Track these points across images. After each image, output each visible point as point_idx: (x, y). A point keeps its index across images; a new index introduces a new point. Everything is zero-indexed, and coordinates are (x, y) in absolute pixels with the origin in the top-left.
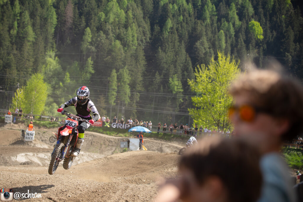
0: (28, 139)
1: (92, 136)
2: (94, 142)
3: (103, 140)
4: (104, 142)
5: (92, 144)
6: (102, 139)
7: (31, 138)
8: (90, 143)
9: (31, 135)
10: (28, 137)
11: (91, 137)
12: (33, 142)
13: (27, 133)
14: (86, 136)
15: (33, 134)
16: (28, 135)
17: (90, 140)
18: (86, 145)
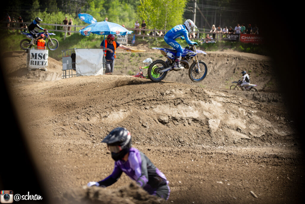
0: (36, 64)
1: (238, 59)
2: (238, 68)
3: (253, 65)
4: (255, 67)
5: (234, 72)
6: (252, 63)
7: (41, 63)
8: (232, 71)
9: (40, 58)
10: (36, 62)
11: (236, 60)
12: (46, 69)
13: (32, 54)
14: (228, 60)
15: (44, 56)
16: (36, 58)
17: (234, 65)
18: (225, 74)
